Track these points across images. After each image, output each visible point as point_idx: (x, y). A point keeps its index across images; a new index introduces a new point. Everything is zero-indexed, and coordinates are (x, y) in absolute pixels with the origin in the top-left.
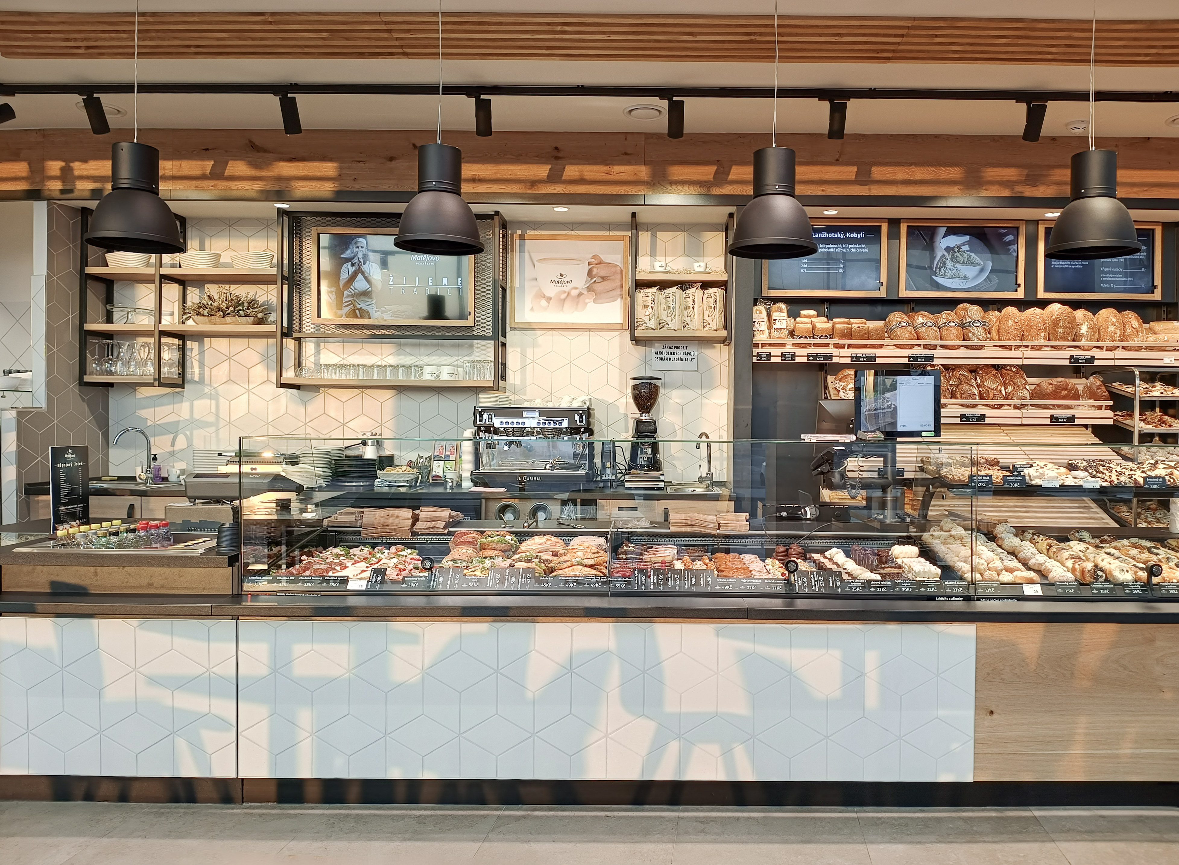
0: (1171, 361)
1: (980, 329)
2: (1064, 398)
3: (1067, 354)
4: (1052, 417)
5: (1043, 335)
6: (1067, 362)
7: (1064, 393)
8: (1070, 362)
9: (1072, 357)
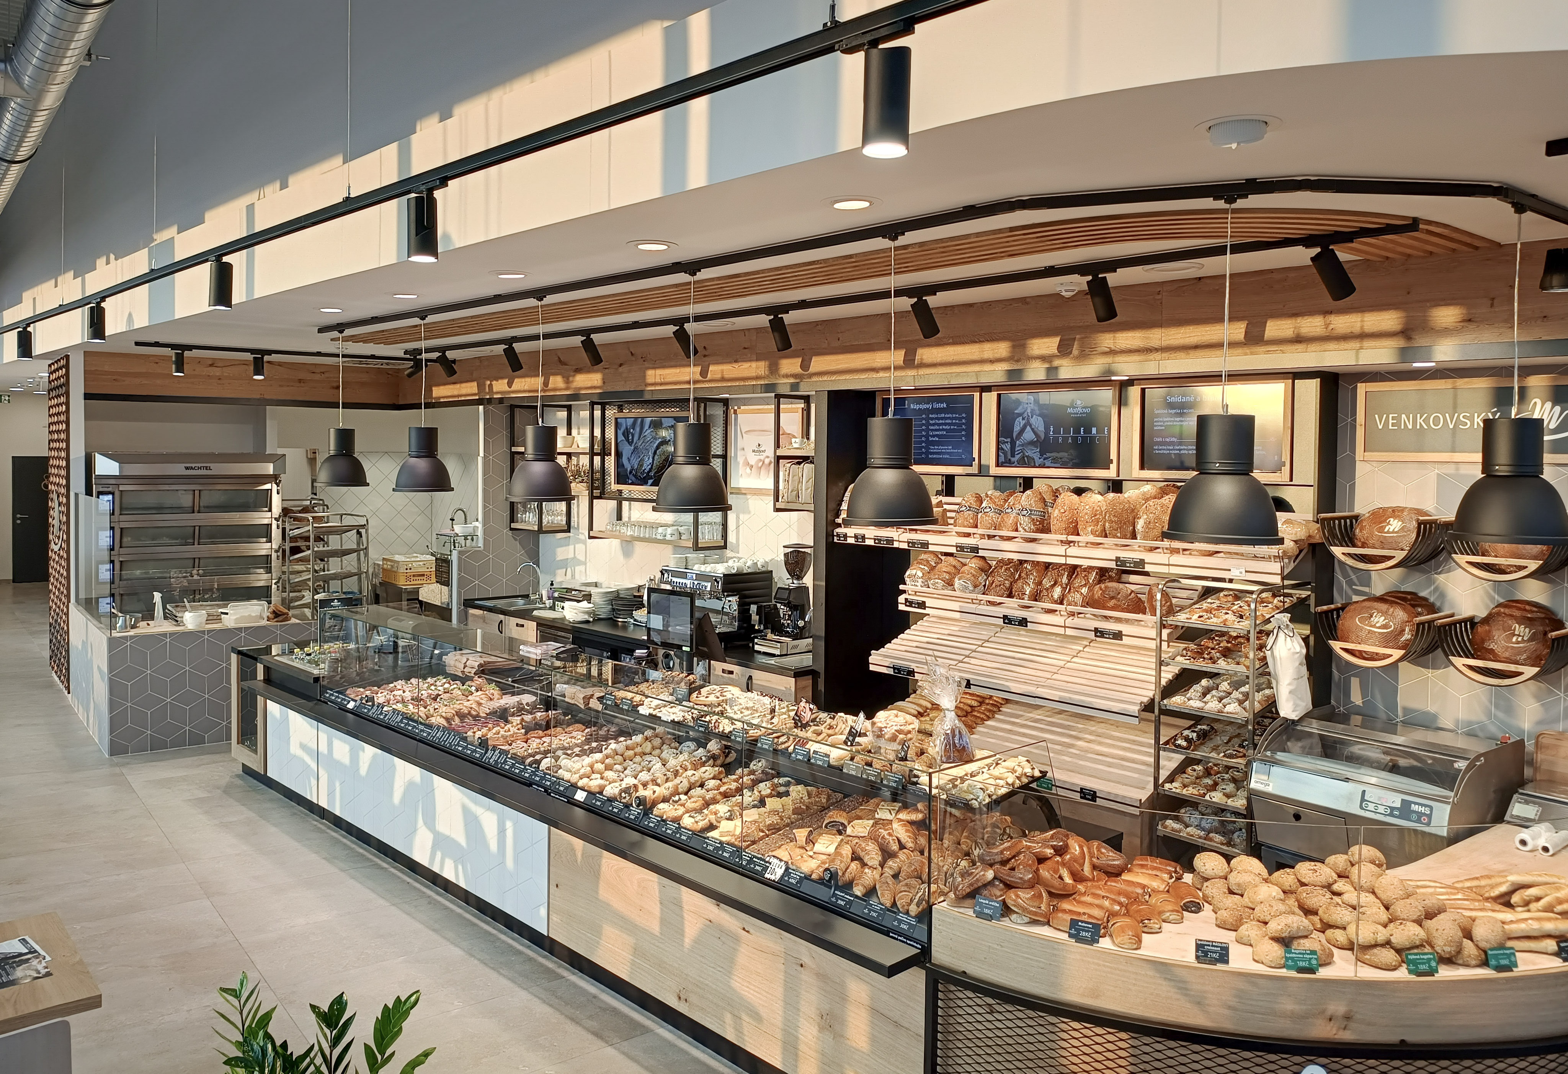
0: (1241, 573)
1: (1026, 519)
2: (1113, 609)
3: (1112, 554)
4: (1096, 630)
5: (1090, 529)
6: (1112, 565)
7: (1112, 603)
8: (1117, 565)
9: (1118, 559)
